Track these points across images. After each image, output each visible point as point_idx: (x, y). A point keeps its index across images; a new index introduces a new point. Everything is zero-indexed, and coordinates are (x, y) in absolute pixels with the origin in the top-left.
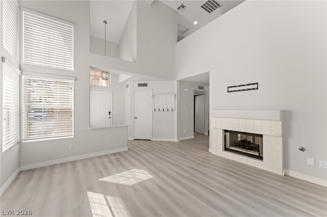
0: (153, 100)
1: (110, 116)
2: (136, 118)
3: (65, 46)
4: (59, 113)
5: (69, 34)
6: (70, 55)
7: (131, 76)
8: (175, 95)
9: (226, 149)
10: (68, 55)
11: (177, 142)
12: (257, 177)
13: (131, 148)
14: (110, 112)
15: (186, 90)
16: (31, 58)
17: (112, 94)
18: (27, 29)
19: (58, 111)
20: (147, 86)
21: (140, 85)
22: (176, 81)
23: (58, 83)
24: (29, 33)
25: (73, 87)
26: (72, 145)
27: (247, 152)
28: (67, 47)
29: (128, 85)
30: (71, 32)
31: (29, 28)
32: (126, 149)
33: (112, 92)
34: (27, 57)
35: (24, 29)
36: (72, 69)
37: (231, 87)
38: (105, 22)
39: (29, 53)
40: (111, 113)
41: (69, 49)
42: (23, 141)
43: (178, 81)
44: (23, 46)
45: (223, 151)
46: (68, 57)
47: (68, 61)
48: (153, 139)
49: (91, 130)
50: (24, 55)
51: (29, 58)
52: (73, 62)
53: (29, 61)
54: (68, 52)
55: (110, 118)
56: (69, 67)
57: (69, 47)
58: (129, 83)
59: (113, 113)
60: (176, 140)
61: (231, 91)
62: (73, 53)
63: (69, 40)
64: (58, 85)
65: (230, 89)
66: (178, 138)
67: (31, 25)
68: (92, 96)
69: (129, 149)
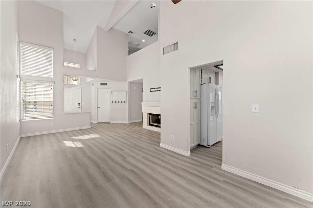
0: (111, 95)
1: (79, 106)
2: (99, 108)
3: (47, 63)
4: (44, 104)
5: (49, 55)
6: (50, 68)
7: (93, 79)
8: (126, 92)
9: (150, 125)
10: (49, 68)
11: (128, 124)
12: (153, 135)
13: (93, 127)
14: (79, 104)
15: (135, 88)
16: (26, 71)
17: (81, 90)
18: (23, 54)
19: (43, 102)
20: (107, 85)
21: (102, 84)
22: (127, 82)
23: (43, 85)
24: (25, 56)
25: (53, 87)
26: (52, 123)
27: (156, 125)
28: (48, 63)
29: (93, 84)
30: (51, 54)
31: (25, 53)
32: (90, 127)
33: (81, 89)
34: (23, 71)
35: (22, 54)
36: (52, 77)
37: (152, 89)
38: (75, 40)
39: (25, 68)
40: (81, 104)
41: (50, 64)
42: (22, 120)
43: (128, 82)
44: (21, 64)
45: (148, 125)
46: (49, 69)
47: (49, 72)
48: (112, 122)
49: (65, 114)
50: (22, 69)
51: (25, 71)
52: (52, 72)
53: (25, 72)
54: (49, 66)
55: (79, 108)
56: (50, 75)
57: (50, 63)
58: (94, 83)
59: (82, 104)
60: (127, 122)
61: (152, 91)
62: (52, 67)
63: (50, 59)
64: (43, 87)
65: (151, 90)
66: (128, 121)
67: (25, 51)
68: (65, 91)
69: (91, 128)
